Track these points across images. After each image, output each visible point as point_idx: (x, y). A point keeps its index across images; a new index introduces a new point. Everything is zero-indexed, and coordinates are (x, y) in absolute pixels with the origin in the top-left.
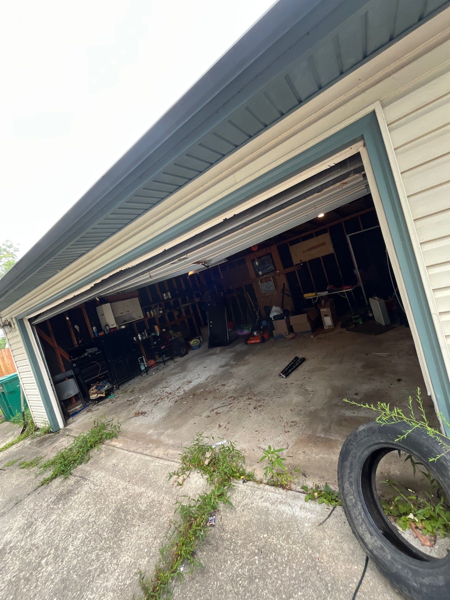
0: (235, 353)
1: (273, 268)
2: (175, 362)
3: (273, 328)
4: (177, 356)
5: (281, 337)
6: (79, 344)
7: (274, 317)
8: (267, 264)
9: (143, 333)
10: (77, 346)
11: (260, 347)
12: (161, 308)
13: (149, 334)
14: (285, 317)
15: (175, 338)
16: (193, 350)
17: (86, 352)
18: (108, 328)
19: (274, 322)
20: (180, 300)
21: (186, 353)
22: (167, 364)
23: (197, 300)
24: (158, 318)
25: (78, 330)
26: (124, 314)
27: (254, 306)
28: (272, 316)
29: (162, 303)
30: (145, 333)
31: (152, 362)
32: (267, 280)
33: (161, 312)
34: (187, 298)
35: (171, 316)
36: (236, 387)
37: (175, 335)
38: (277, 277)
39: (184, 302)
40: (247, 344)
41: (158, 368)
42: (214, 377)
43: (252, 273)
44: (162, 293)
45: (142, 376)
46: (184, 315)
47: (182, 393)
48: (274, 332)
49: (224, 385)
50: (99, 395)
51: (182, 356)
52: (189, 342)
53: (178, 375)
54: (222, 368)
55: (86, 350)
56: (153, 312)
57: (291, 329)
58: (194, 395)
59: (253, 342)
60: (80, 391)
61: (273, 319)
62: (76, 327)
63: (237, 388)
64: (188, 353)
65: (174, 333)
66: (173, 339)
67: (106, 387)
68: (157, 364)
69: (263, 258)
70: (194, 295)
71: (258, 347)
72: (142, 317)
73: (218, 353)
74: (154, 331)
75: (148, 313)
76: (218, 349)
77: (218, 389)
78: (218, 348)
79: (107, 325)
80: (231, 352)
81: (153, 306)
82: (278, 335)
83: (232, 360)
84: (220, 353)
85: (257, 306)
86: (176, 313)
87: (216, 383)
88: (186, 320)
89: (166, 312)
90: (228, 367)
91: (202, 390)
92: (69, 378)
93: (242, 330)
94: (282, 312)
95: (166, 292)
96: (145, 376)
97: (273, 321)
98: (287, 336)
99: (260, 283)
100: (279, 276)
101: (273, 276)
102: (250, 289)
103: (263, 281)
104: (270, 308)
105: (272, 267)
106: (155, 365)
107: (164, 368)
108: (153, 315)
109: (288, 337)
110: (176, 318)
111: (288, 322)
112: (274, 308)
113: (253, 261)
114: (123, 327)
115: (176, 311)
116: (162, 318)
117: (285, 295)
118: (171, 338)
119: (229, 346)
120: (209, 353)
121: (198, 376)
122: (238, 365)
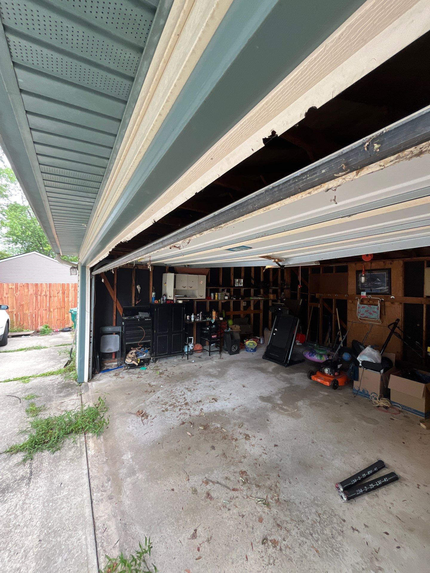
0: (288, 385)
1: (387, 290)
2: (220, 358)
3: (356, 377)
4: (227, 351)
5: (365, 394)
6: (135, 305)
7: (363, 362)
8: (379, 282)
9: (198, 315)
10: (133, 306)
11: (326, 394)
12: (228, 294)
13: (204, 318)
14: (382, 371)
15: (231, 330)
16: (247, 351)
17: (138, 314)
18: (165, 298)
19: (361, 370)
20: (252, 290)
21: (237, 352)
22: (212, 356)
23: (271, 296)
24: (222, 303)
25: (139, 290)
26: (186, 289)
27: (339, 328)
28: (360, 358)
29: (232, 289)
30: (200, 315)
31: (199, 347)
32: (371, 302)
33: (226, 298)
34: (262, 291)
35: (237, 306)
36: (261, 456)
37: (234, 328)
38: (388, 304)
39: (256, 294)
40: (310, 378)
41: (201, 356)
42: (245, 411)
43: (352, 287)
44: (235, 278)
45: (182, 358)
46: (252, 308)
47: (197, 413)
48: (356, 383)
49: (247, 437)
50: (134, 362)
51: (231, 353)
52: (245, 341)
53: (212, 379)
54: (260, 402)
55: (139, 313)
56: (218, 295)
57: (386, 393)
58: (206, 427)
59: (319, 380)
60: (120, 350)
61: (360, 365)
62: (138, 287)
63: (261, 459)
64: (239, 353)
65: (233, 325)
66: (228, 331)
67: (144, 355)
68: (203, 350)
69: (375, 273)
70: (271, 291)
71: (322, 393)
72: (204, 297)
73: (269, 372)
74: (211, 317)
75: (212, 294)
76: (272, 366)
77: (236, 440)
78: (273, 363)
79: (166, 295)
80: (286, 380)
81: (221, 289)
82: (361, 391)
83: (280, 396)
84: (271, 373)
85: (344, 331)
86: (243, 304)
87: (241, 426)
88: (252, 315)
89: (232, 299)
90: (269, 405)
91: (219, 426)
92: (116, 334)
93: (313, 353)
94: (379, 361)
95: (240, 278)
96: (184, 360)
97: (361, 367)
98: (376, 399)
99: (358, 303)
100: (392, 303)
101: (382, 301)
102: (343, 306)
103: (365, 302)
104: (361, 347)
105: (385, 289)
106: (201, 351)
107: (206, 359)
108: (216, 299)
109: (377, 401)
110: (242, 309)
111: (385, 382)
112: (368, 350)
113: (358, 273)
114: (180, 302)
115: (244, 301)
116: (226, 305)
117: (393, 336)
118: (228, 329)
119: (287, 368)
120: (259, 366)
121: (228, 396)
122: (283, 409)
